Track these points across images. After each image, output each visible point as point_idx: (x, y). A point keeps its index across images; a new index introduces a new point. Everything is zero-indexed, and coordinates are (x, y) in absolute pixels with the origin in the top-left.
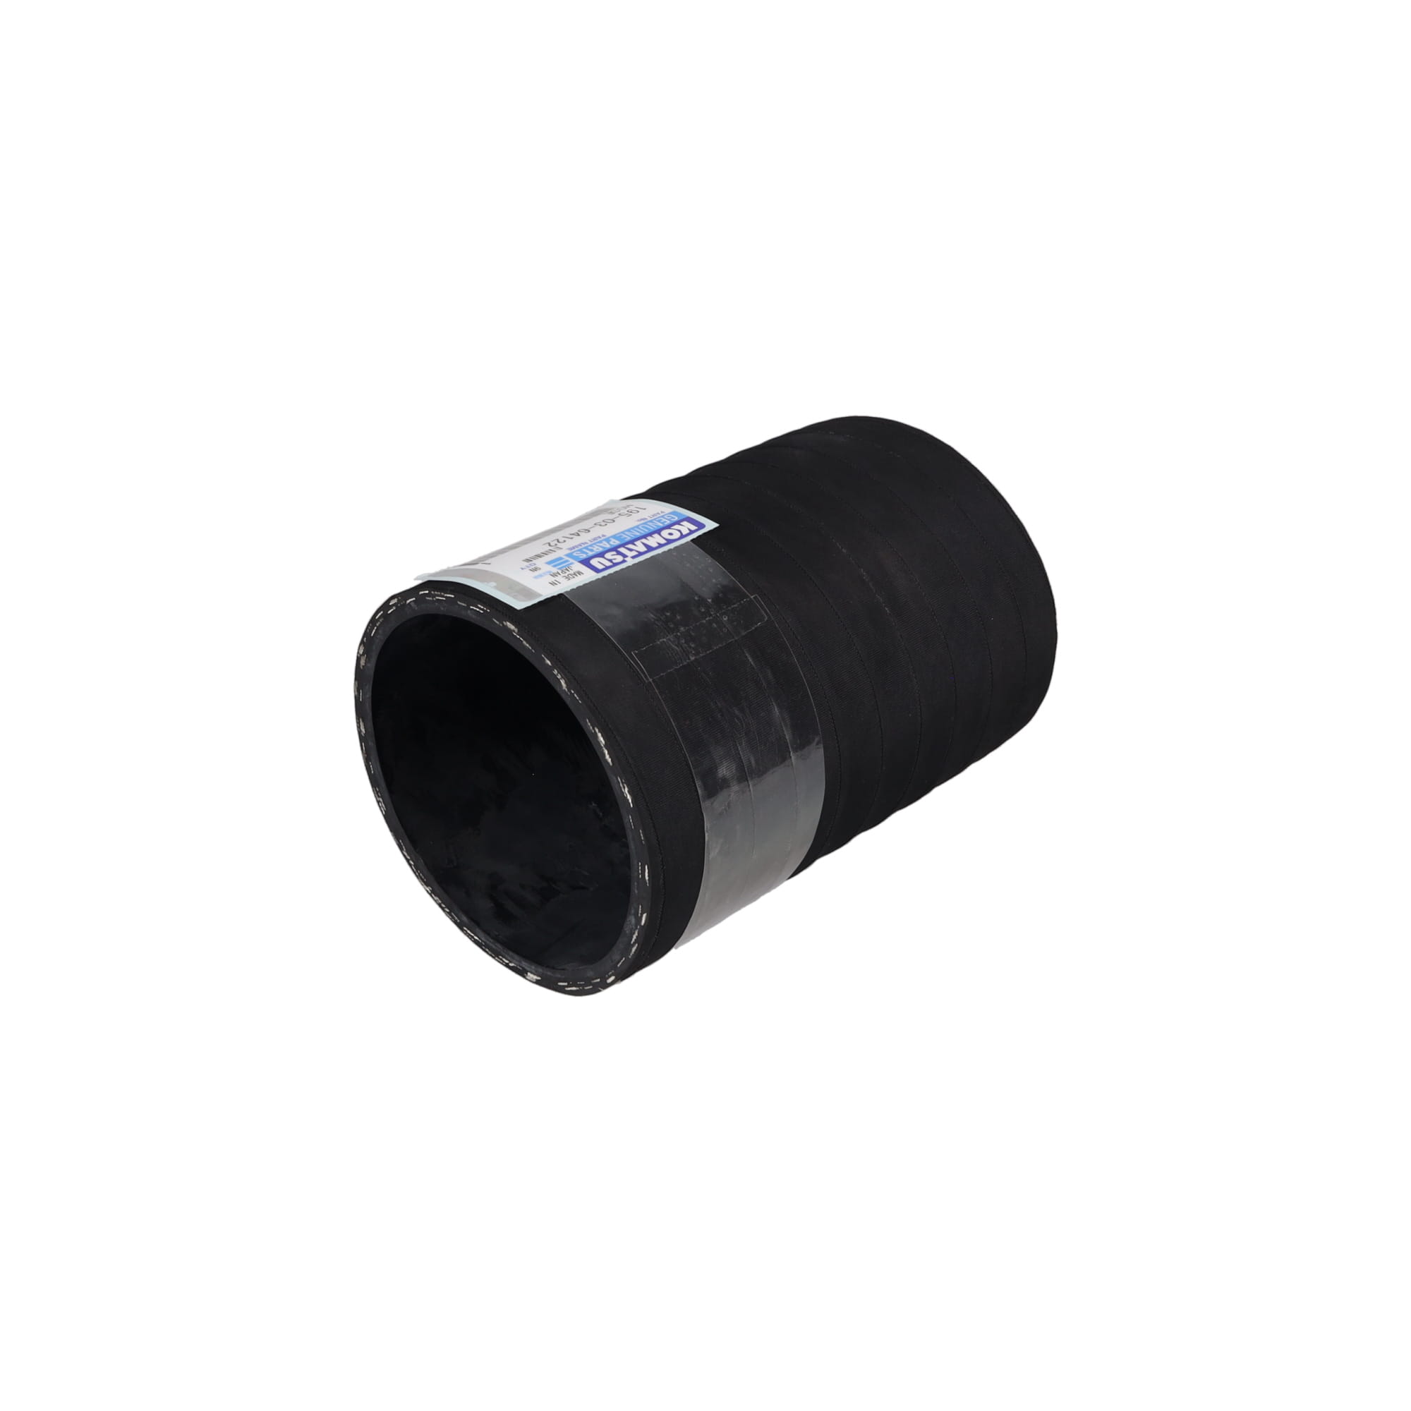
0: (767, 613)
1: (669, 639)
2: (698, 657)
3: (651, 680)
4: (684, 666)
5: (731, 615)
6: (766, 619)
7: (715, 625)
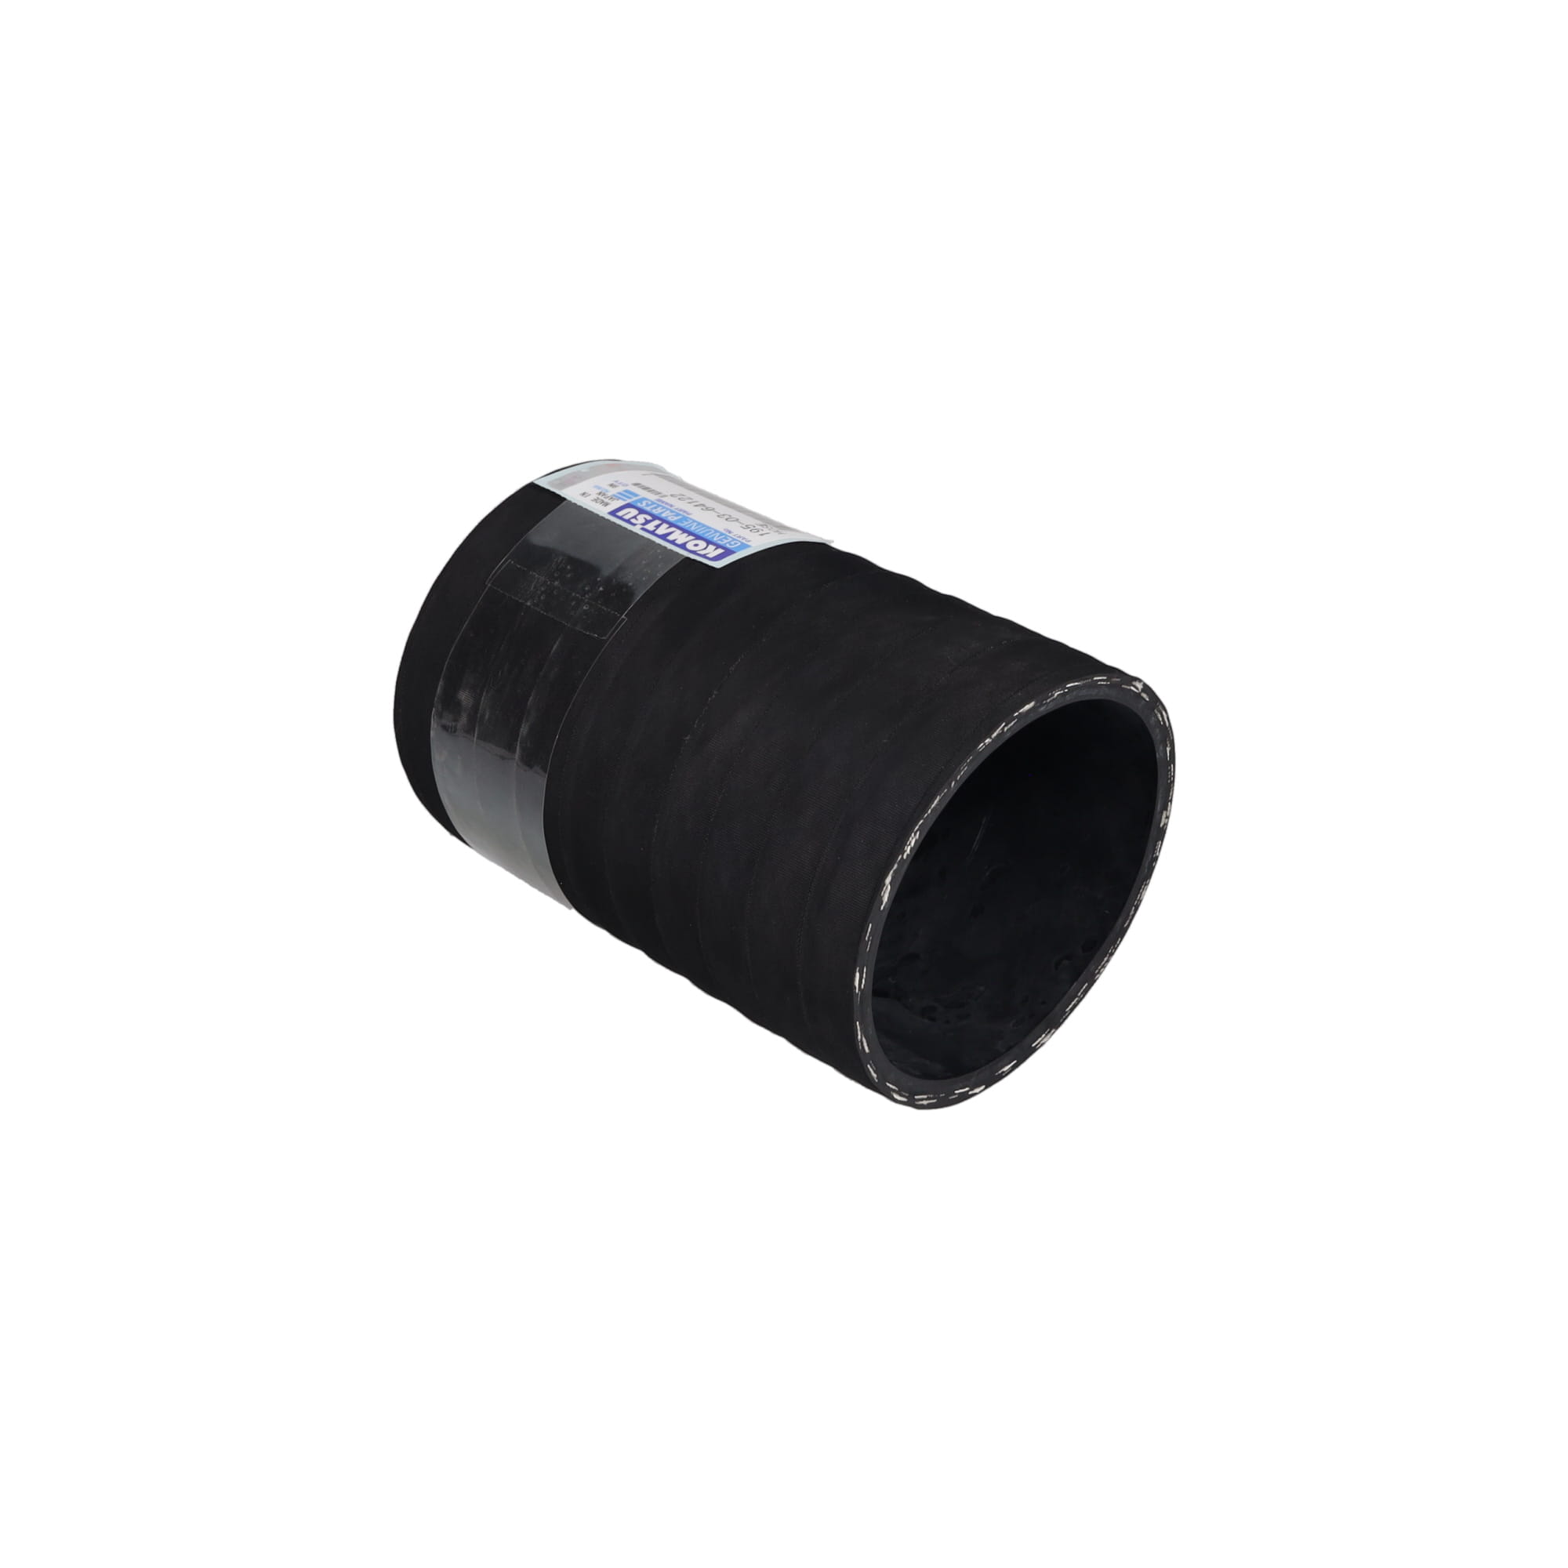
0: (610, 637)
1: (538, 579)
2: (532, 607)
3: (489, 585)
4: (517, 601)
5: (593, 610)
6: (604, 638)
7: (573, 603)
